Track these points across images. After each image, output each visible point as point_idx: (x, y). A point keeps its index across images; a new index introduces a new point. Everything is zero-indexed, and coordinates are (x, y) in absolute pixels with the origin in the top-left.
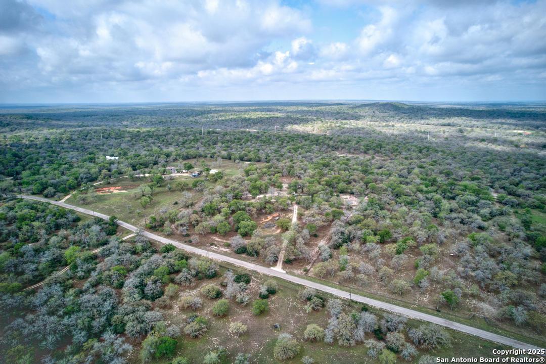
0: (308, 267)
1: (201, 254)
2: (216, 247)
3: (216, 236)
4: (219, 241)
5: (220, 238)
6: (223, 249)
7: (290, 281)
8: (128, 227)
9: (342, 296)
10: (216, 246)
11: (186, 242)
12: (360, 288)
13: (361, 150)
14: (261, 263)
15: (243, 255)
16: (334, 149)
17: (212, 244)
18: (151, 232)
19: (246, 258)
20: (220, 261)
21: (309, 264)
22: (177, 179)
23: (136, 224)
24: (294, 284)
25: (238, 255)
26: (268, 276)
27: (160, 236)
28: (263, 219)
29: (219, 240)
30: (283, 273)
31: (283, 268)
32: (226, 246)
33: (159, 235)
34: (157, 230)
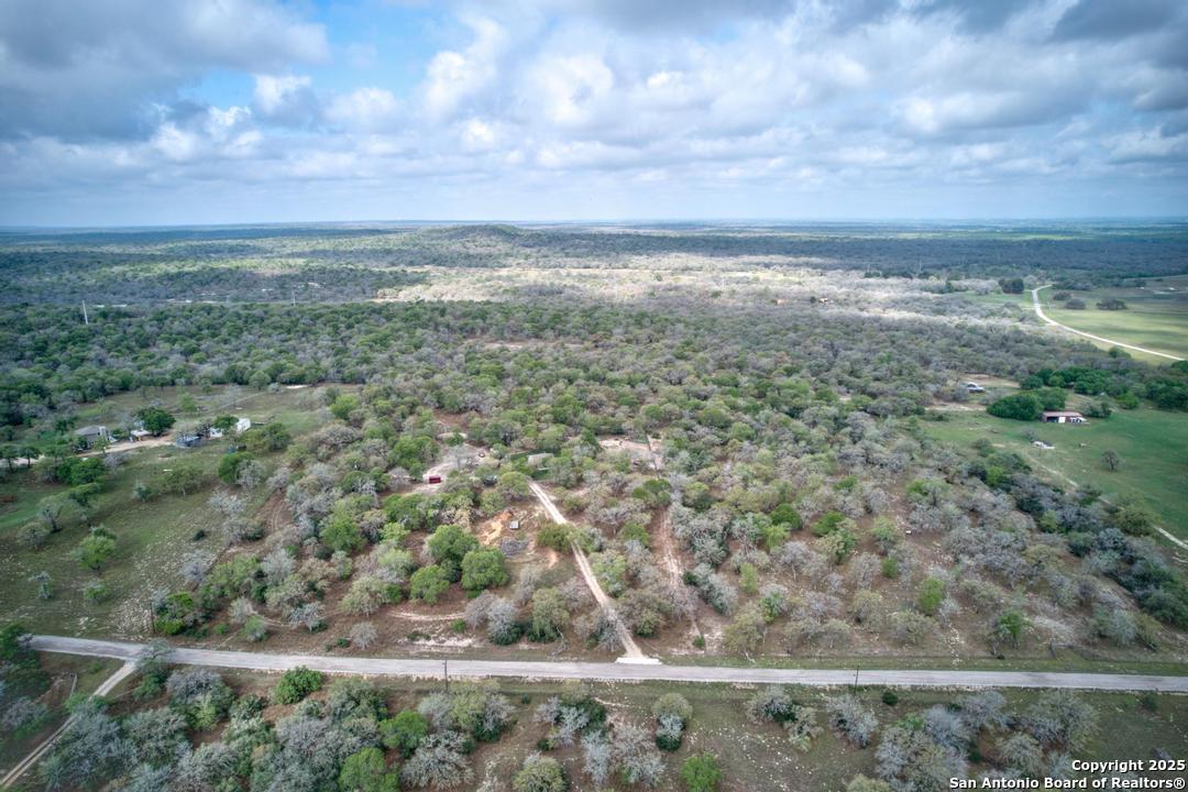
0: (695, 633)
1: (409, 673)
2: (432, 642)
3: (407, 610)
4: (427, 623)
5: (425, 613)
6: (452, 642)
7: (691, 682)
8: (86, 650)
9: (825, 683)
10: (428, 638)
11: (330, 648)
12: (836, 652)
13: (526, 332)
14: (585, 654)
15: (524, 646)
16: (465, 334)
17: (414, 636)
18: (188, 646)
19: (534, 652)
20: (476, 680)
21: (689, 625)
22: (137, 461)
23: (106, 632)
24: (703, 686)
25: (509, 648)
26: (631, 685)
27: (227, 649)
28: (486, 534)
29: (423, 618)
30: (655, 666)
31: (647, 652)
32: (457, 630)
33: (221, 649)
34: (206, 634)
